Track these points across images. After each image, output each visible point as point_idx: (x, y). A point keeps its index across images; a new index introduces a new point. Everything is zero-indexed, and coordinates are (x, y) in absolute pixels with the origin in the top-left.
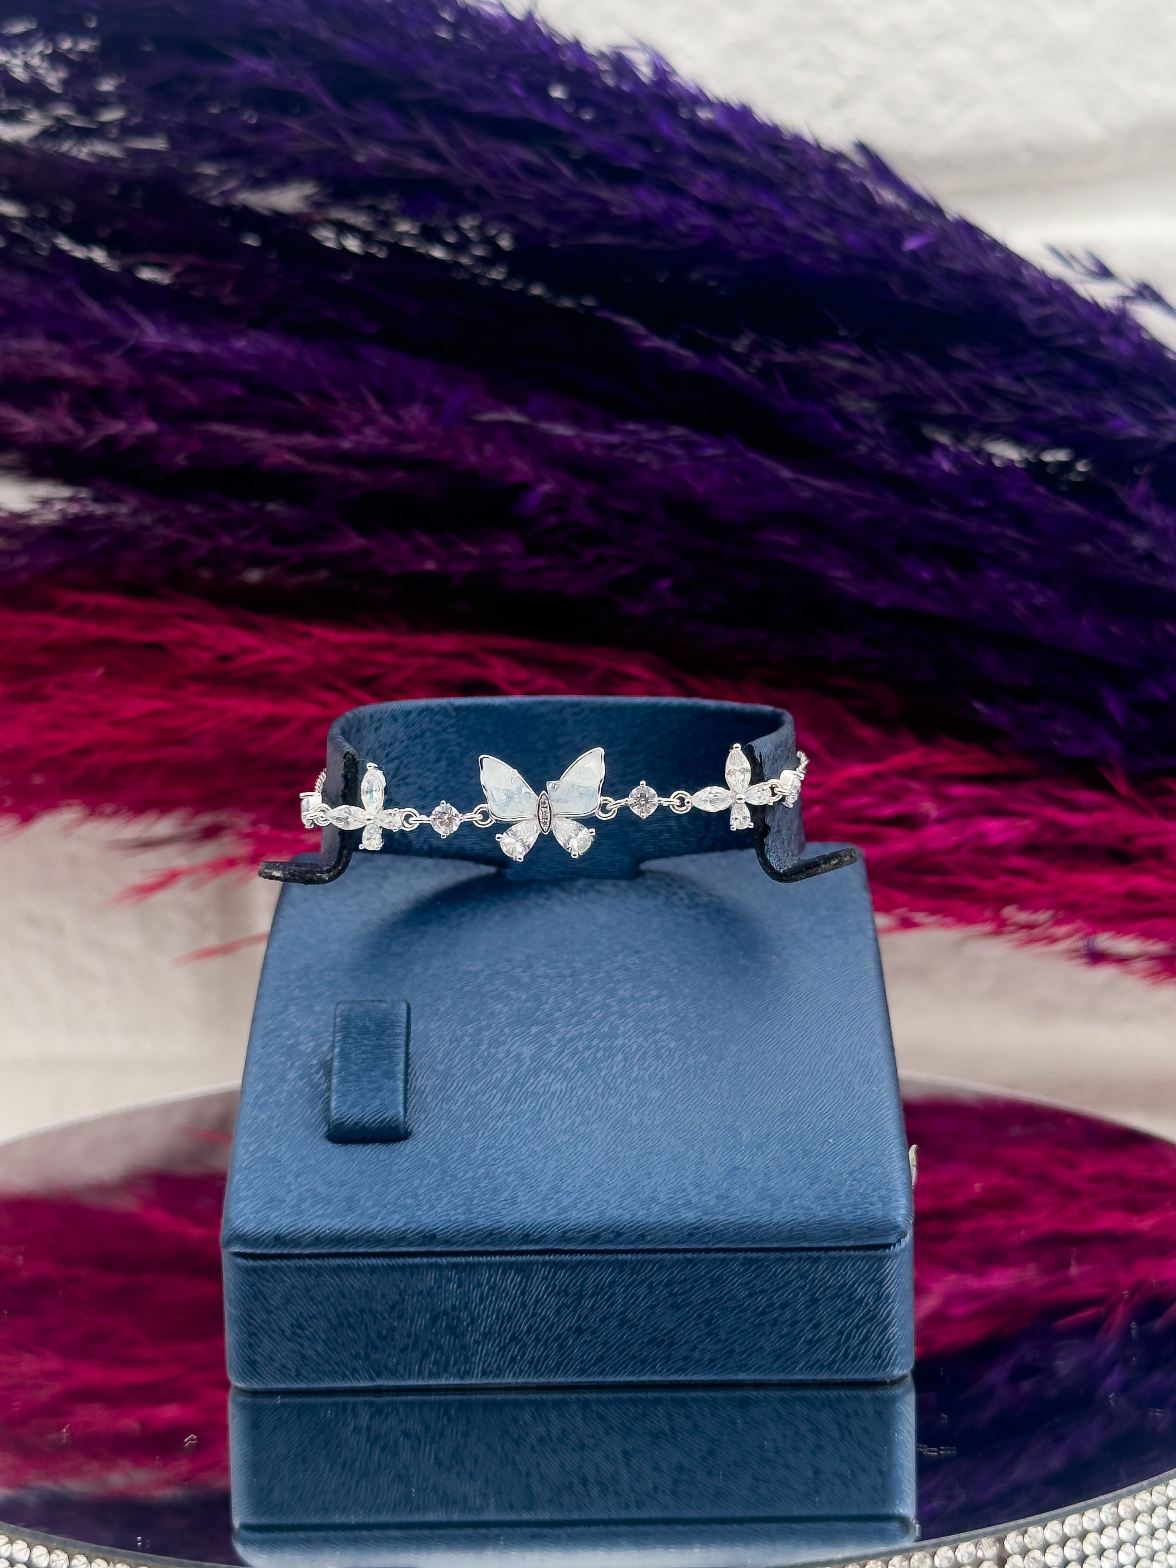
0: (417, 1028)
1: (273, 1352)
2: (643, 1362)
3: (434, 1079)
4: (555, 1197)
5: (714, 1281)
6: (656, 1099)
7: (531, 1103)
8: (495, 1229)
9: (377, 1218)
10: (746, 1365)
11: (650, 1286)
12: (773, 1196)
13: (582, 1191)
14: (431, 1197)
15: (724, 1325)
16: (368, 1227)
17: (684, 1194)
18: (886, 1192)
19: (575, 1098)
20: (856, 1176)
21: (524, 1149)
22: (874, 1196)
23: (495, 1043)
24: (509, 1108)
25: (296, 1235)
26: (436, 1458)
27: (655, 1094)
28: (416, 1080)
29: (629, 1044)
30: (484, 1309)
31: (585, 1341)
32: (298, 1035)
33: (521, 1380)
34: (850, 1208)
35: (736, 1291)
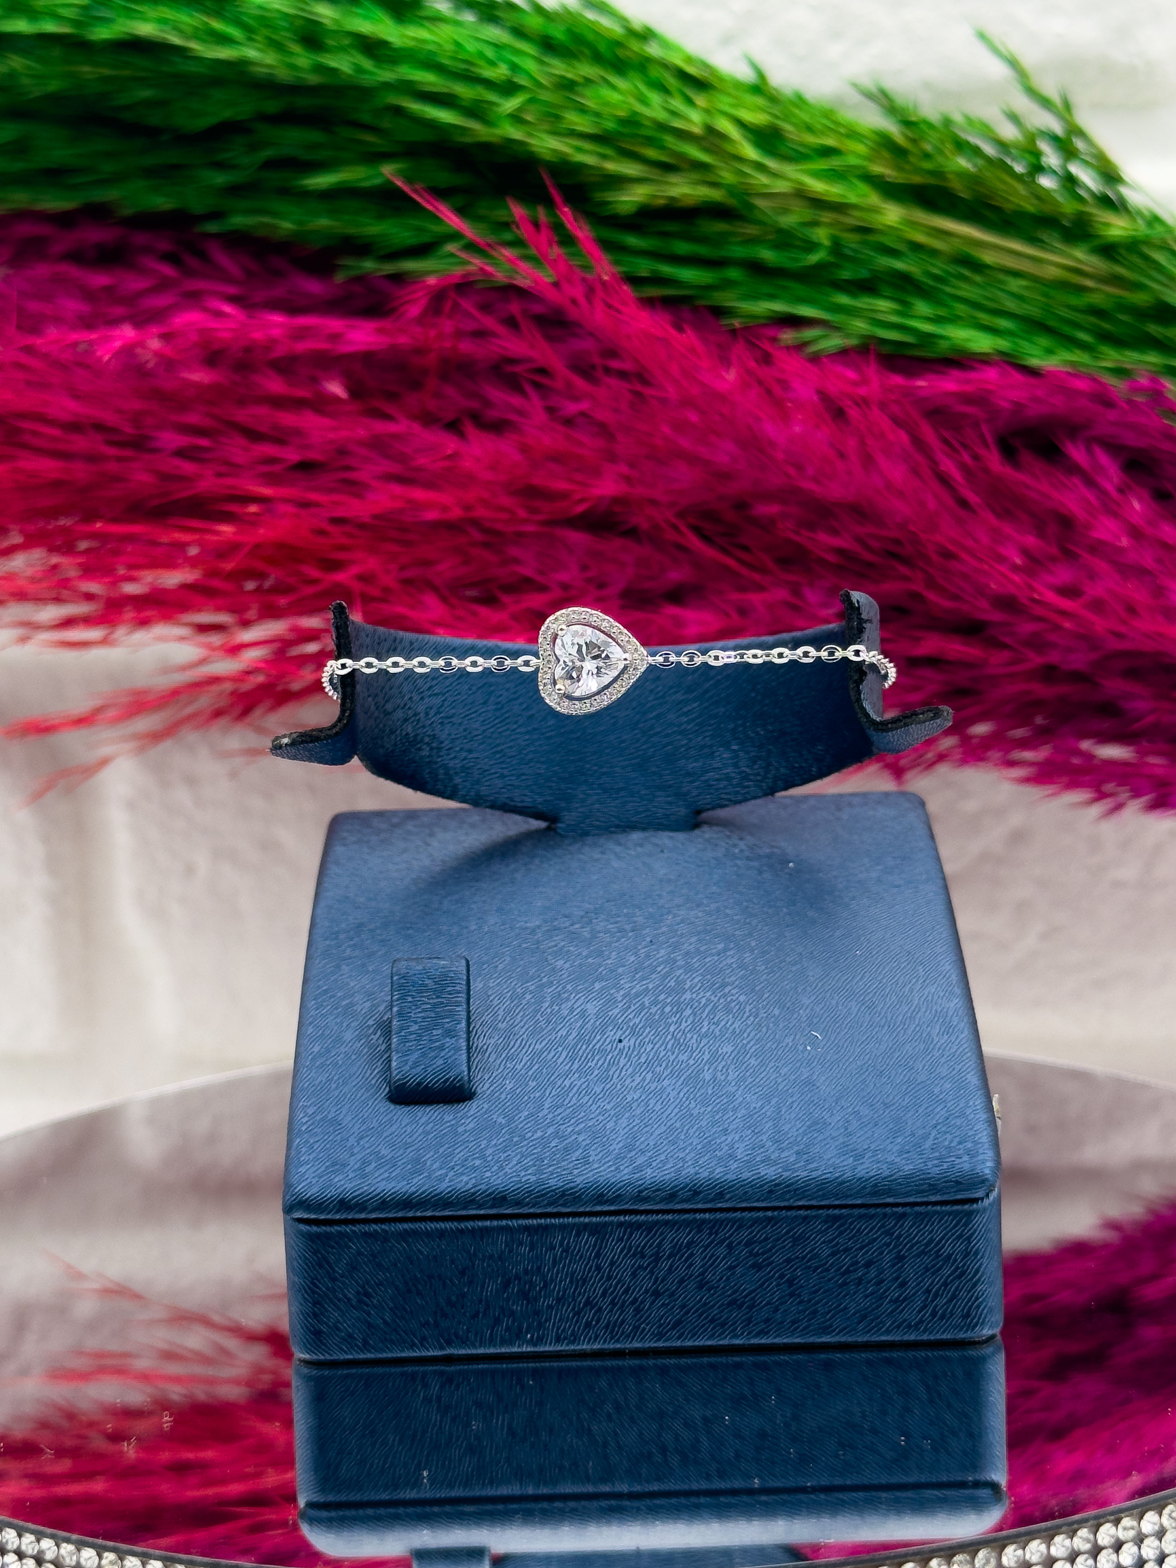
0: (477, 985)
1: (339, 1322)
2: (723, 1325)
3: (497, 1038)
4: (629, 1156)
5: (796, 1240)
6: (728, 1055)
7: (598, 1061)
8: (568, 1190)
10: (831, 1326)
11: (730, 1246)
13: (655, 1150)
14: (500, 1157)
15: (806, 1286)
16: (436, 1190)
17: (762, 1150)
18: (972, 1145)
19: (644, 1055)
21: (594, 1107)
23: (558, 998)
24: (576, 1066)
26: (510, 1428)
27: (728, 1049)
29: (697, 998)
30: (558, 1273)
31: (663, 1304)
32: (353, 995)
33: (596, 1346)
34: (936, 1162)
35: (819, 1250)
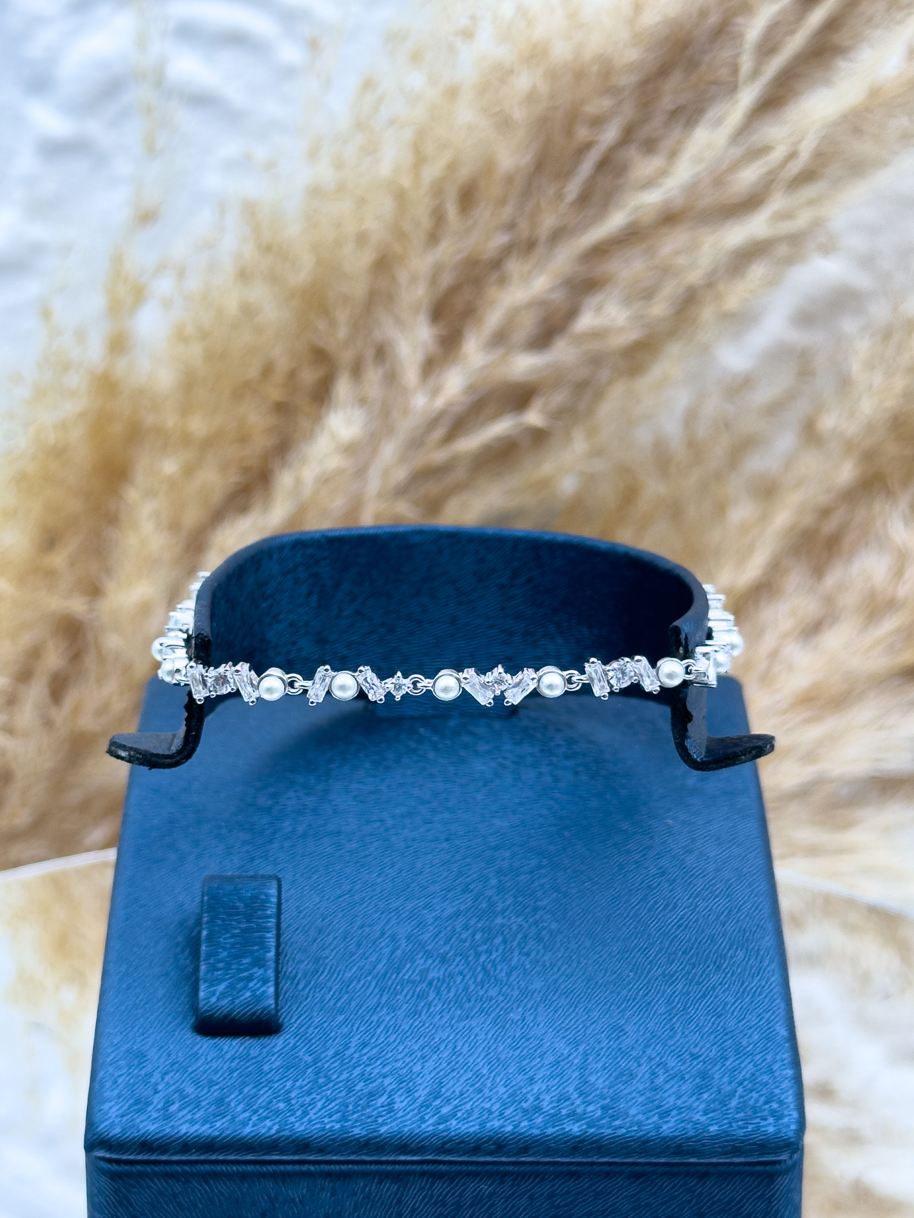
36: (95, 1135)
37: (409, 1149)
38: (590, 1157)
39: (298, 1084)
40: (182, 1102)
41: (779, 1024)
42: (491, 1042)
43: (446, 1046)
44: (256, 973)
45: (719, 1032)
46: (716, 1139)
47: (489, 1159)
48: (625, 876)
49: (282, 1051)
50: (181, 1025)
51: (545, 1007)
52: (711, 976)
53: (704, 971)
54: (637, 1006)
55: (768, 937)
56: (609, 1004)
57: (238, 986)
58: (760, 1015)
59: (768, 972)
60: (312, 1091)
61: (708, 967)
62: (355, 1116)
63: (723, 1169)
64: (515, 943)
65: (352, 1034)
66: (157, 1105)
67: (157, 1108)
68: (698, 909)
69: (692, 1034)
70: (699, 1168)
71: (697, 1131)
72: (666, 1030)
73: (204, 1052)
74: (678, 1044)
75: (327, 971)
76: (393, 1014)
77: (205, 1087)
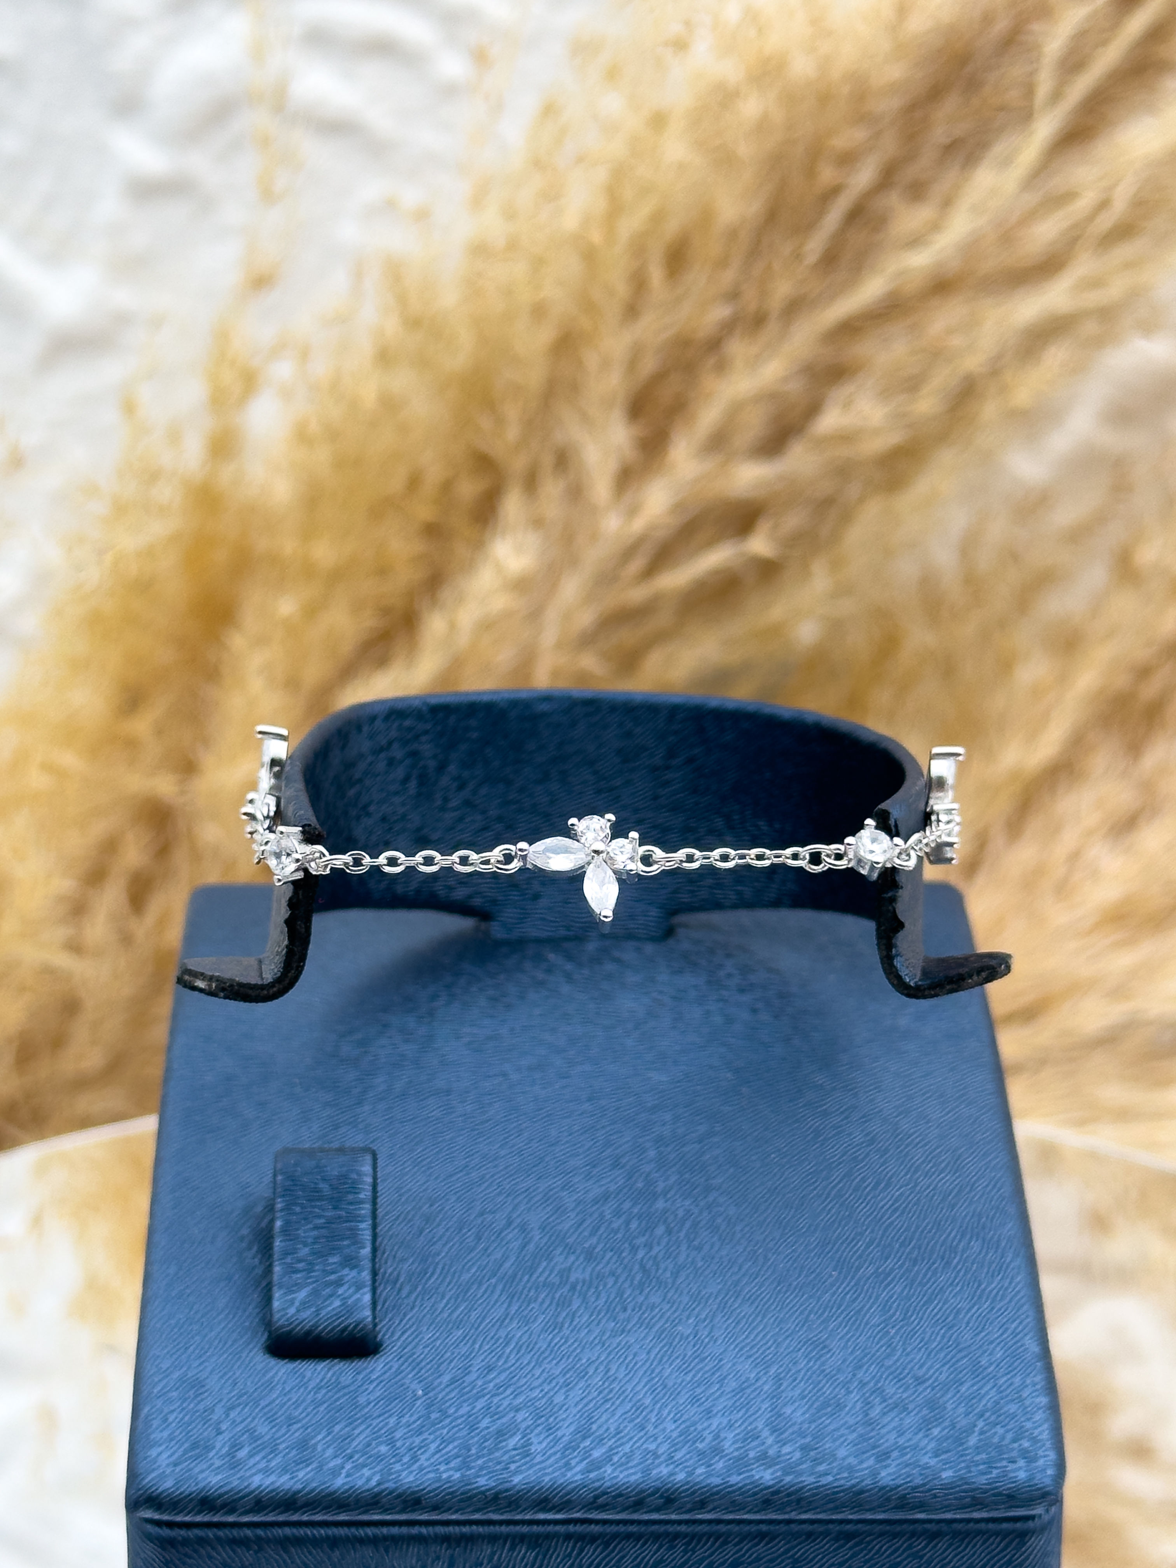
9: (341, 1474)
12: (879, 1446)
20: (988, 1419)
22: (1013, 1450)
25: (228, 1498)
28: (386, 1263)
36: (140, 1490)
37: (551, 1505)
38: (785, 1513)
39: (404, 1420)
40: (254, 1445)
41: (1028, 1337)
42: (655, 1364)
43: (596, 1369)
44: (347, 1275)
45: (950, 1349)
46: (952, 1488)
47: (655, 1516)
48: (822, 1145)
49: (382, 1378)
50: (249, 1344)
51: (724, 1316)
52: (939, 1275)
53: (930, 1268)
54: (843, 1316)
55: (1010, 1225)
56: (806, 1312)
57: (324, 1293)
58: (1003, 1325)
59: (1013, 1269)
60: (424, 1429)
61: (934, 1263)
62: (480, 1462)
63: (959, 1526)
64: (682, 1235)
65: (473, 1355)
66: (220, 1449)
67: (220, 1454)
68: (918, 1188)
69: (915, 1351)
70: (927, 1526)
71: (926, 1477)
72: (882, 1346)
73: (281, 1378)
74: (898, 1364)
75: (438, 1271)
76: (526, 1328)
77: (281, 1427)
